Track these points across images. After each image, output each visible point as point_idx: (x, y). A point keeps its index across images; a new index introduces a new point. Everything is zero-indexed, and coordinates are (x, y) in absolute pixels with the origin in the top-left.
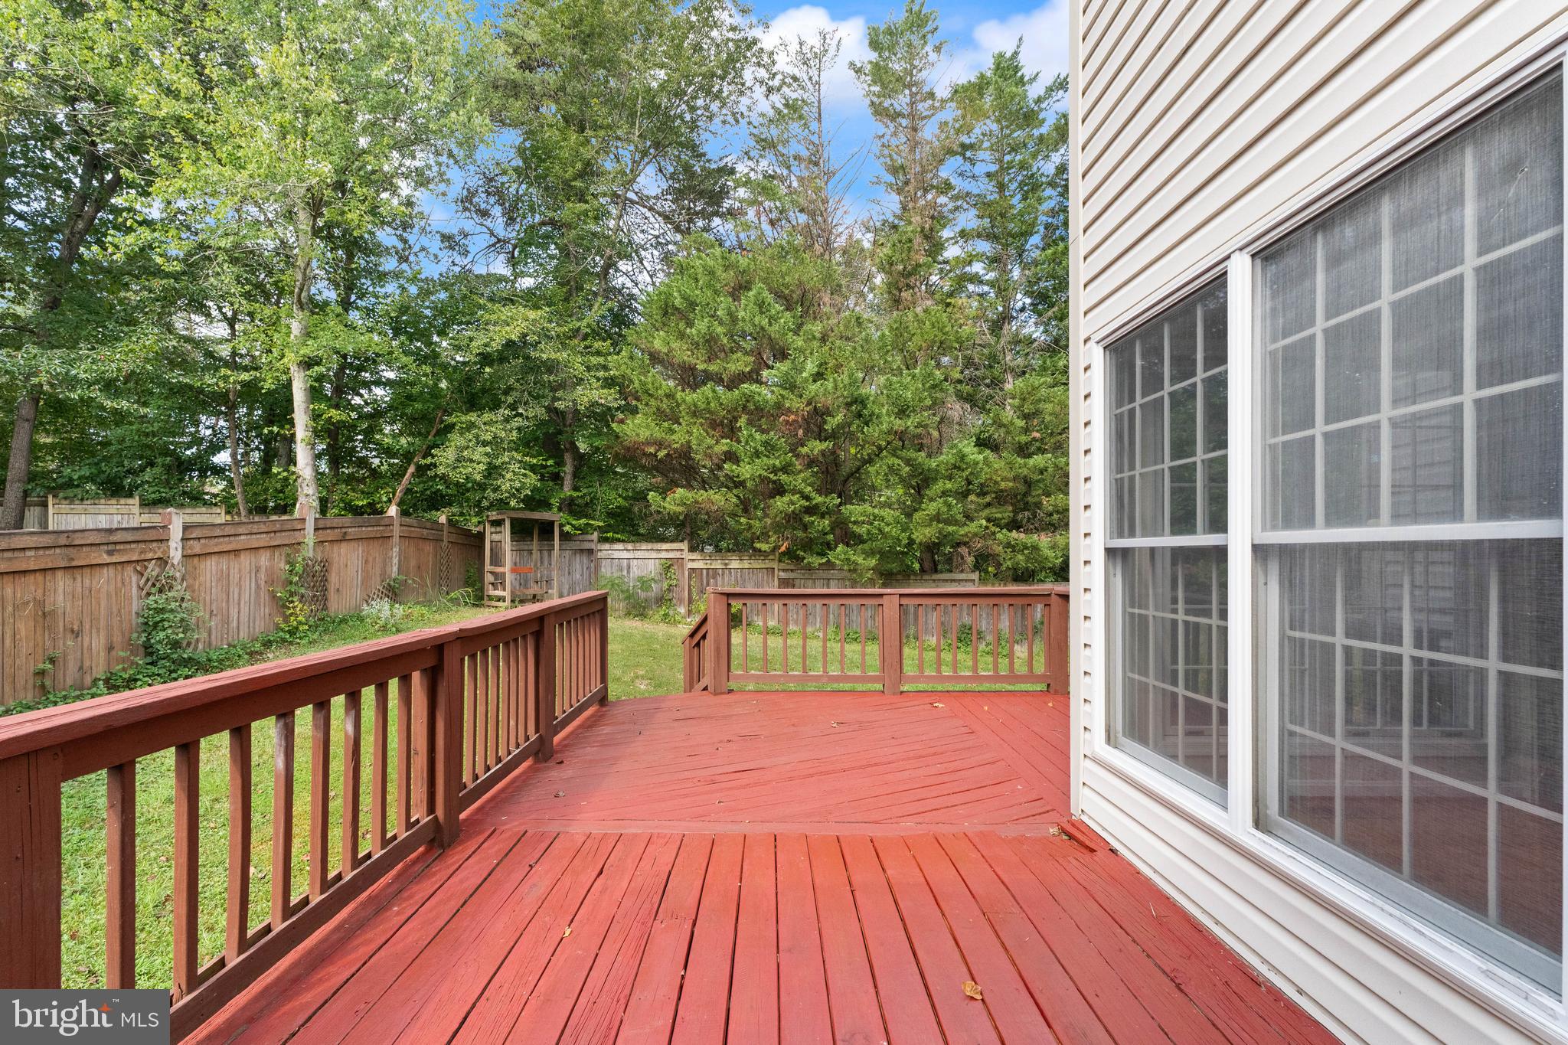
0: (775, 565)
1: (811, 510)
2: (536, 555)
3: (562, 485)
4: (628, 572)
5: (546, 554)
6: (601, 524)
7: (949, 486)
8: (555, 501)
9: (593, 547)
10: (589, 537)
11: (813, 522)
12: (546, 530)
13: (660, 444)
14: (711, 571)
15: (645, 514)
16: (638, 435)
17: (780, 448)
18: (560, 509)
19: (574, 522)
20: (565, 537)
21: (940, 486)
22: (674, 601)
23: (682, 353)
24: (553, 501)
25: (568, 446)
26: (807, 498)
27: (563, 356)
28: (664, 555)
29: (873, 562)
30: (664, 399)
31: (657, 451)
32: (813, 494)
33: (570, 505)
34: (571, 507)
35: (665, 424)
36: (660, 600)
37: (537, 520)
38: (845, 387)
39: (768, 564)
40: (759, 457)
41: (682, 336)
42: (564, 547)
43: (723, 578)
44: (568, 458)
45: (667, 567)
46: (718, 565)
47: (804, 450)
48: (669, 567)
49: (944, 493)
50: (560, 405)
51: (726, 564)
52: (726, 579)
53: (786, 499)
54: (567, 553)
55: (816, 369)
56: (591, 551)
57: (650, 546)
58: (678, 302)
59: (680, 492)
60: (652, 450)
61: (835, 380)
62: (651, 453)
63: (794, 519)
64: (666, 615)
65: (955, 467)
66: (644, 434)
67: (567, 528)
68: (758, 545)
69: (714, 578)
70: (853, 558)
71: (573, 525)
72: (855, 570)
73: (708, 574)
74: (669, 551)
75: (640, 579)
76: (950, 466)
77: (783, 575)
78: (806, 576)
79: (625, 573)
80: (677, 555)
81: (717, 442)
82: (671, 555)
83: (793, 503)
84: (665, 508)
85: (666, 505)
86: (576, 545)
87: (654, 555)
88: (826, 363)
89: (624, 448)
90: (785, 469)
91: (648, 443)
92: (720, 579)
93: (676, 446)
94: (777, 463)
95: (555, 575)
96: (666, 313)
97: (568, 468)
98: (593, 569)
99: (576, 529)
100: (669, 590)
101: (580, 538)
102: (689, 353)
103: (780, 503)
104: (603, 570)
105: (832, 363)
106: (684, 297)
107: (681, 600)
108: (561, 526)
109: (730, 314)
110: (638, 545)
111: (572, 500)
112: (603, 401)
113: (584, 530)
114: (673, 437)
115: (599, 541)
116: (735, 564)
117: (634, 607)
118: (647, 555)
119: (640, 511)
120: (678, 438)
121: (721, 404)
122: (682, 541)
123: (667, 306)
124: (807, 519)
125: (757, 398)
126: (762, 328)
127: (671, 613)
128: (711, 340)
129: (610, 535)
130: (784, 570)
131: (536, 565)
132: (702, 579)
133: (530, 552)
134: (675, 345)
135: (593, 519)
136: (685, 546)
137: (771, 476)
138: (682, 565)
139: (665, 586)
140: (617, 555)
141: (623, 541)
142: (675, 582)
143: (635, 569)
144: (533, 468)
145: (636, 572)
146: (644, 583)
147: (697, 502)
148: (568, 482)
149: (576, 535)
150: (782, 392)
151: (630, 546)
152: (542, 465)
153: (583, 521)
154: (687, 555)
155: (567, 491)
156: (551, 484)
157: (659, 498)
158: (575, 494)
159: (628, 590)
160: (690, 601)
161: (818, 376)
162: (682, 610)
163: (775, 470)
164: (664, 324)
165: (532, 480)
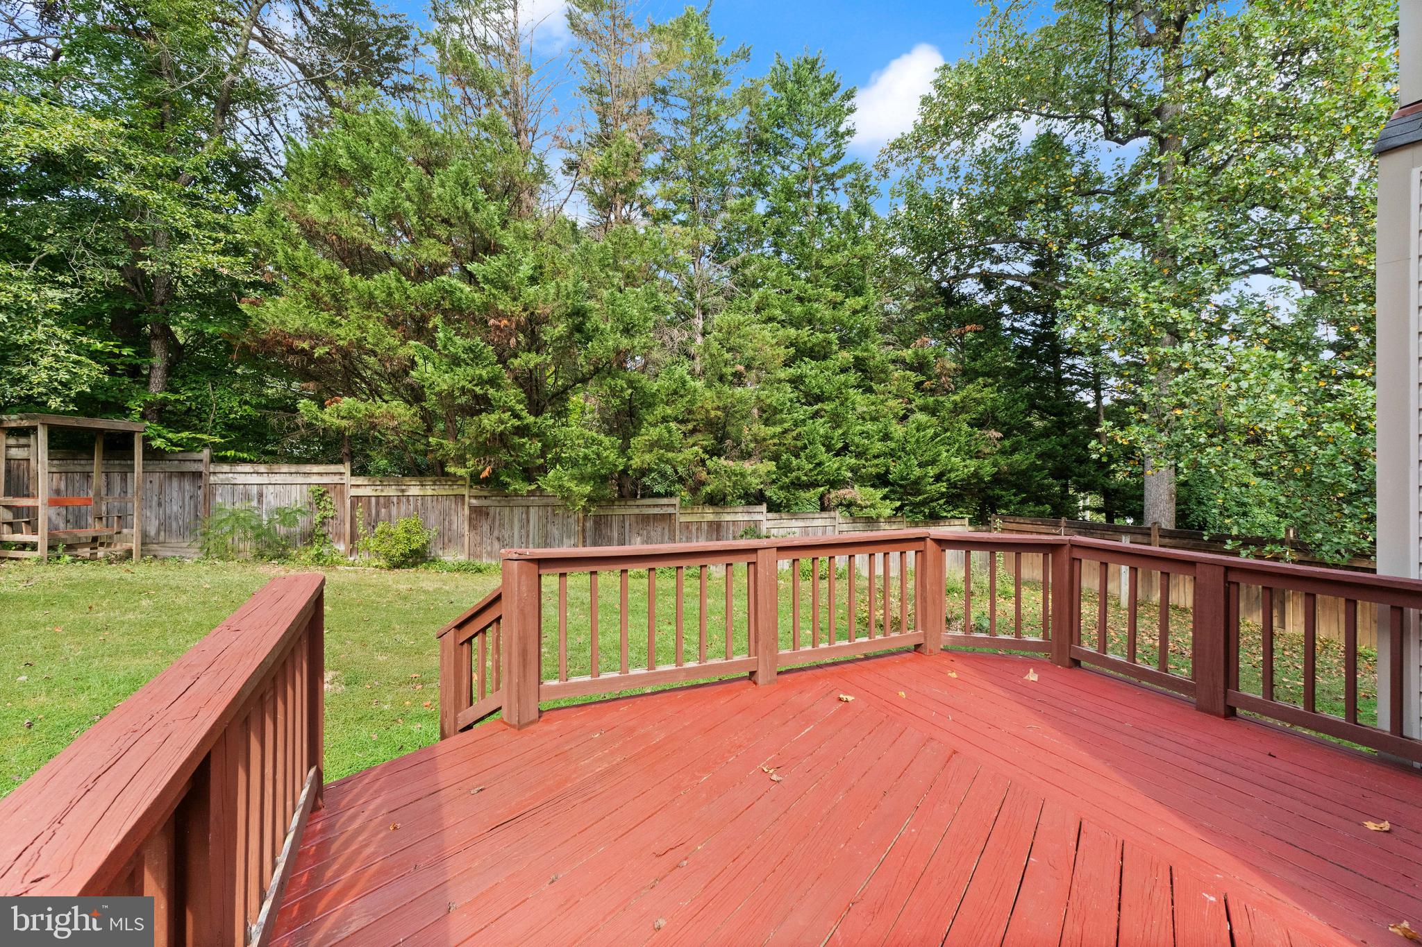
0: (466, 492)
1: (522, 431)
2: (98, 479)
3: (147, 384)
4: (260, 501)
5: (116, 478)
6: (218, 440)
7: (669, 411)
8: (136, 406)
9: (201, 468)
10: (196, 456)
11: (524, 445)
12: (119, 446)
13: (315, 337)
14: (382, 500)
15: (288, 428)
16: (283, 323)
17: (486, 359)
18: (143, 416)
19: (170, 435)
20: (152, 454)
21: (660, 410)
22: (330, 537)
23: (351, 227)
24: (131, 404)
25: (157, 331)
26: (516, 416)
27: (154, 197)
28: (315, 479)
29: (587, 489)
30: (323, 283)
31: (313, 348)
32: (524, 414)
33: (160, 411)
34: (162, 414)
35: (325, 315)
36: (309, 538)
37: (101, 431)
38: (568, 297)
39: (457, 490)
40: (459, 365)
41: (348, 205)
42: (150, 468)
43: (399, 508)
44: (157, 347)
45: (320, 495)
46: (391, 491)
47: (516, 362)
48: (322, 495)
49: (665, 419)
50: (150, 267)
51: (403, 491)
52: (403, 508)
53: (494, 417)
54: (156, 478)
55: (531, 272)
56: (197, 475)
57: (294, 468)
58: (345, 162)
59: (346, 402)
60: (306, 345)
61: (558, 285)
62: (303, 350)
63: (501, 440)
64: (319, 556)
65: (675, 392)
66: (294, 323)
67: (158, 443)
68: (451, 469)
69: (387, 506)
70: (567, 484)
71: (170, 440)
72: (567, 499)
73: (377, 503)
74: (320, 474)
75: (279, 511)
76: (670, 391)
77: (474, 501)
78: (503, 503)
79: (255, 503)
80: (336, 479)
81: (403, 343)
82: (326, 480)
83: (501, 422)
84: (323, 420)
85: (326, 417)
86: (174, 466)
87: (300, 479)
88: (541, 267)
89: (257, 340)
90: (493, 382)
91: (299, 336)
92: (394, 510)
93: (341, 343)
94: (484, 373)
95: (135, 507)
96: (324, 174)
97: (158, 361)
98: (201, 498)
99: (176, 445)
100: (323, 523)
101: (180, 456)
102: (360, 229)
103: (488, 421)
104: (219, 499)
105: (548, 267)
106: (353, 156)
107: (339, 536)
108: (146, 439)
109: (420, 190)
110: (275, 468)
111: (164, 403)
112: (226, 272)
113: (188, 447)
114: (337, 331)
115: (212, 461)
116: (414, 490)
117: (269, 546)
118: (289, 479)
119: (281, 424)
120: (346, 333)
121: (408, 297)
122: (341, 462)
123: (326, 165)
124: (517, 440)
125: (458, 294)
126: (466, 213)
127: (325, 550)
128: (392, 215)
129: (230, 453)
130: (475, 497)
131: (98, 493)
132: (369, 508)
133: (87, 476)
134: (341, 215)
135: (201, 431)
136: (345, 468)
137: (477, 389)
138: (342, 492)
139: (317, 518)
140: (240, 479)
141: (251, 462)
142: (331, 514)
143: (271, 498)
144: (95, 355)
145: (271, 499)
146: (286, 515)
147: (372, 416)
148: (157, 379)
149: (173, 452)
150: (494, 291)
151: (262, 468)
152: (112, 354)
153: (185, 434)
154: (348, 479)
155: (156, 391)
156: (127, 380)
157: (315, 408)
158: (172, 397)
159: (260, 526)
160: (354, 537)
161: (533, 280)
162: (341, 547)
163: (481, 382)
164: (321, 188)
165: (92, 371)
